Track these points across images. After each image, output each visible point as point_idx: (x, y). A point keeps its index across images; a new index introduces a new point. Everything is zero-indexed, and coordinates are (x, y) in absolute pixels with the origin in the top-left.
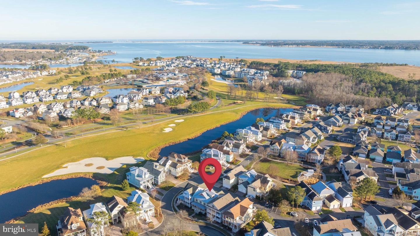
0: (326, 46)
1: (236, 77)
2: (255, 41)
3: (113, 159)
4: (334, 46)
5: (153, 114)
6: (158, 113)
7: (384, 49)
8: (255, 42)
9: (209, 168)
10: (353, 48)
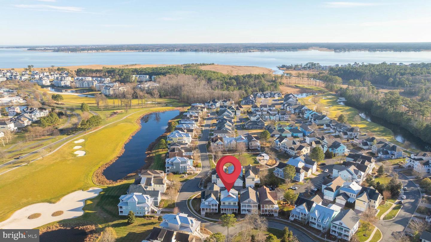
0: (126, 50)
1: (78, 86)
2: (43, 47)
3: (59, 200)
4: (134, 50)
5: (34, 140)
6: (39, 138)
7: (179, 51)
8: (43, 49)
9: (184, 177)
10: (152, 51)
